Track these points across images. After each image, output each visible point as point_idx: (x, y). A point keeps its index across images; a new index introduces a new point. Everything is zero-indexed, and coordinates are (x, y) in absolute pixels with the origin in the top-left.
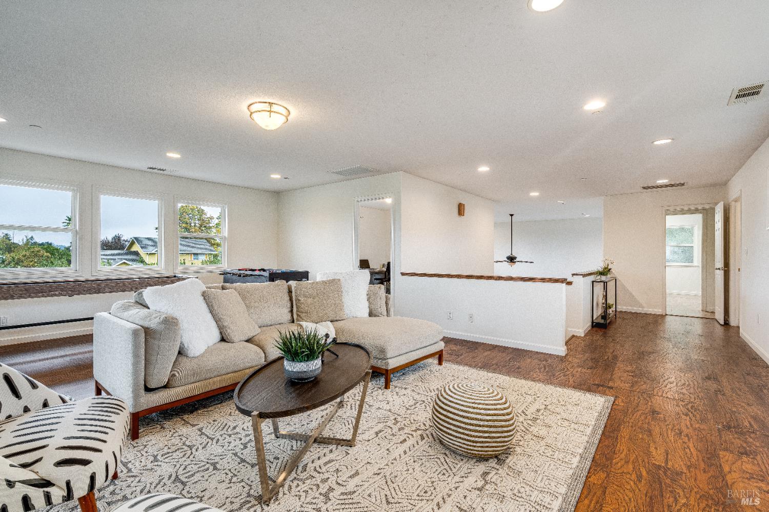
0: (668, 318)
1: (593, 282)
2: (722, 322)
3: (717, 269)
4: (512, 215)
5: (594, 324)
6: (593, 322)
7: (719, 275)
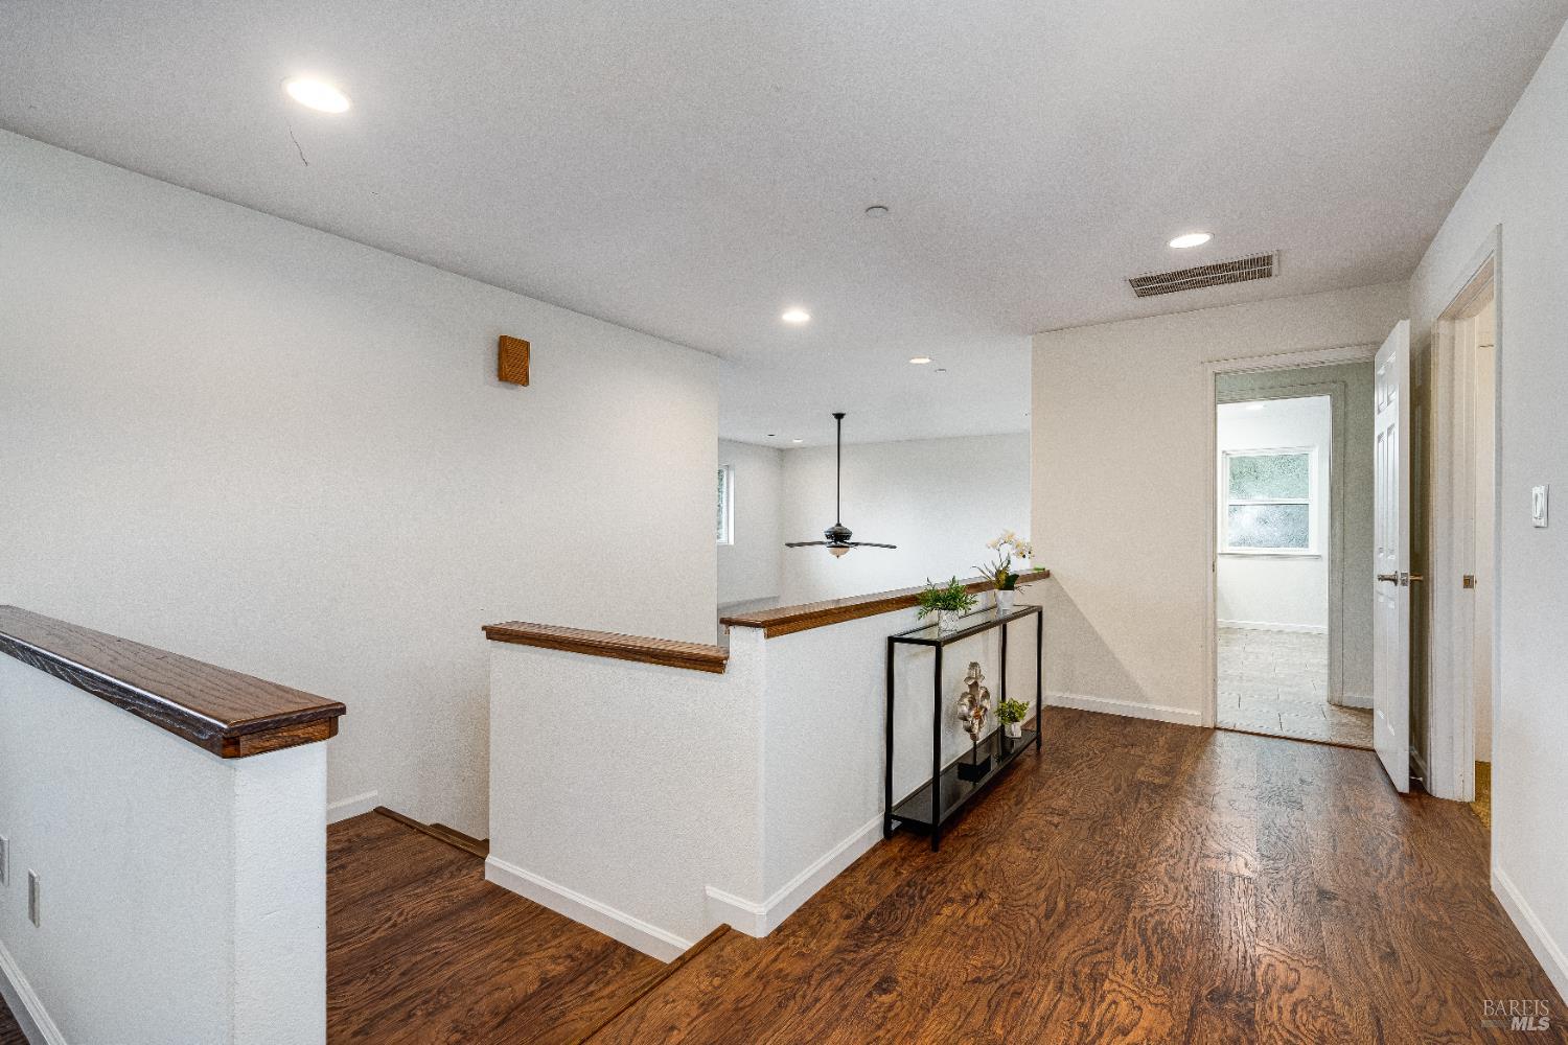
0: (1223, 741)
1: (892, 641)
2: (1403, 785)
3: (1382, 578)
4: (839, 416)
5: (895, 824)
6: (889, 816)
7: (1392, 604)
